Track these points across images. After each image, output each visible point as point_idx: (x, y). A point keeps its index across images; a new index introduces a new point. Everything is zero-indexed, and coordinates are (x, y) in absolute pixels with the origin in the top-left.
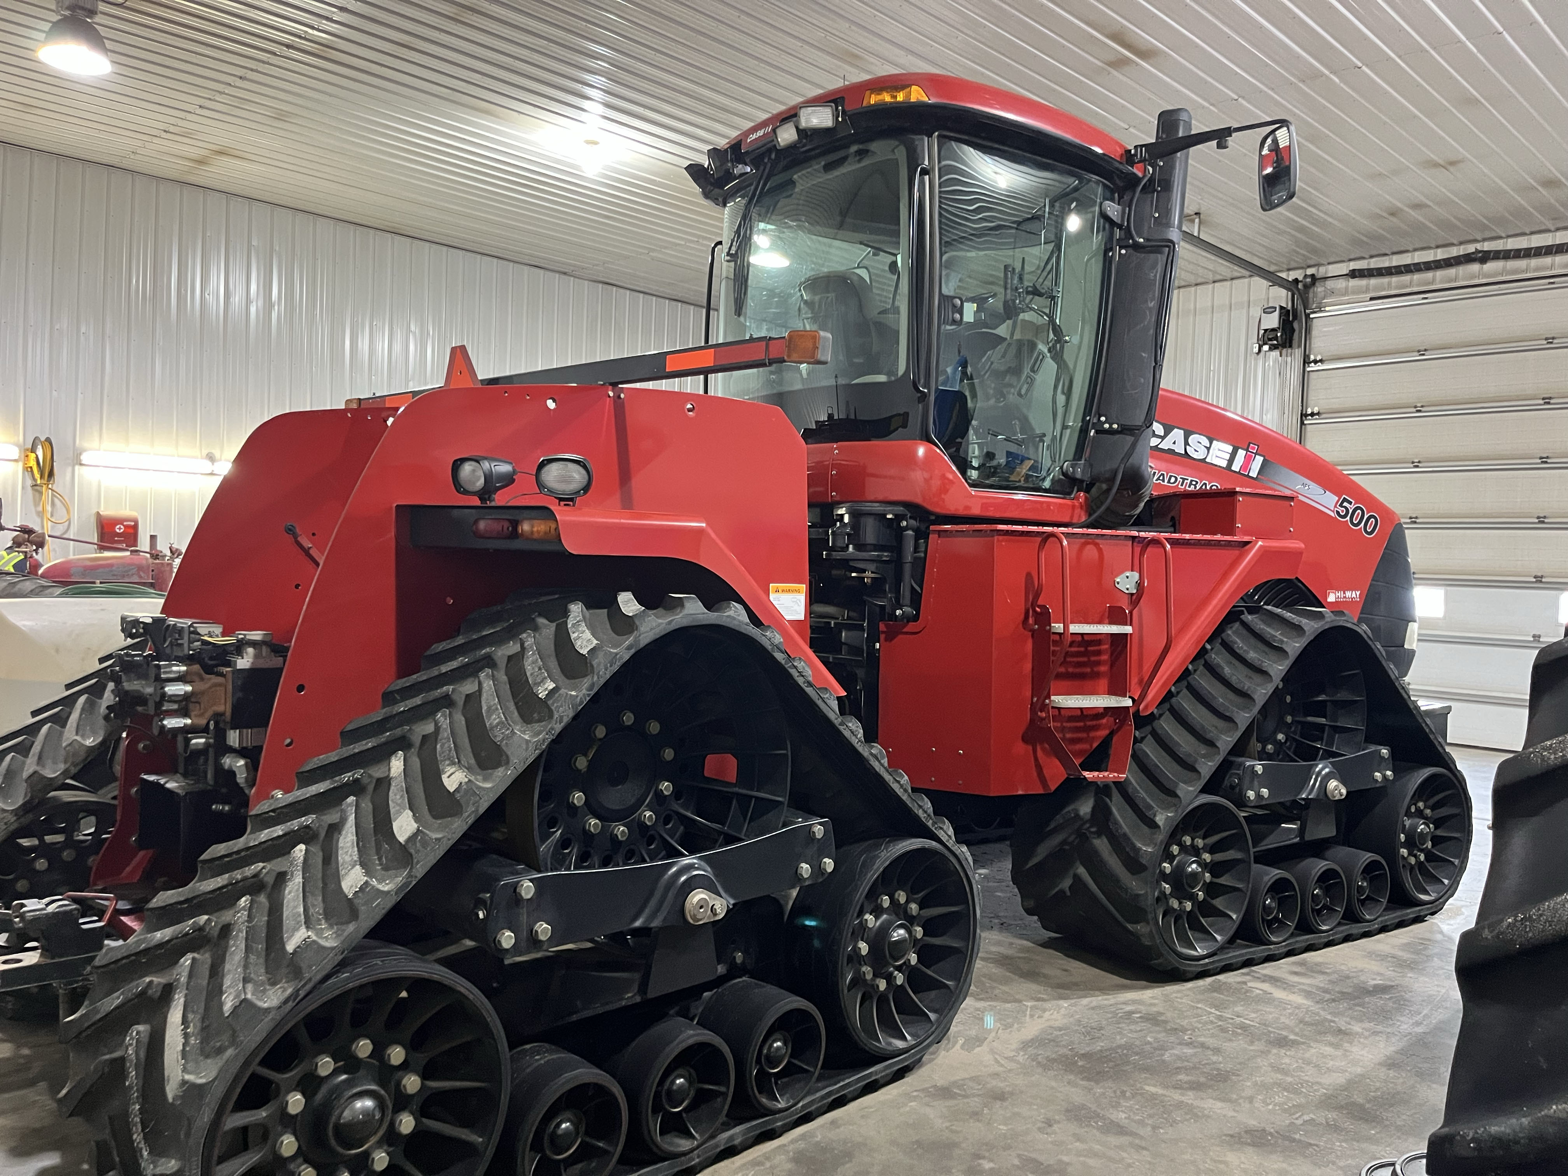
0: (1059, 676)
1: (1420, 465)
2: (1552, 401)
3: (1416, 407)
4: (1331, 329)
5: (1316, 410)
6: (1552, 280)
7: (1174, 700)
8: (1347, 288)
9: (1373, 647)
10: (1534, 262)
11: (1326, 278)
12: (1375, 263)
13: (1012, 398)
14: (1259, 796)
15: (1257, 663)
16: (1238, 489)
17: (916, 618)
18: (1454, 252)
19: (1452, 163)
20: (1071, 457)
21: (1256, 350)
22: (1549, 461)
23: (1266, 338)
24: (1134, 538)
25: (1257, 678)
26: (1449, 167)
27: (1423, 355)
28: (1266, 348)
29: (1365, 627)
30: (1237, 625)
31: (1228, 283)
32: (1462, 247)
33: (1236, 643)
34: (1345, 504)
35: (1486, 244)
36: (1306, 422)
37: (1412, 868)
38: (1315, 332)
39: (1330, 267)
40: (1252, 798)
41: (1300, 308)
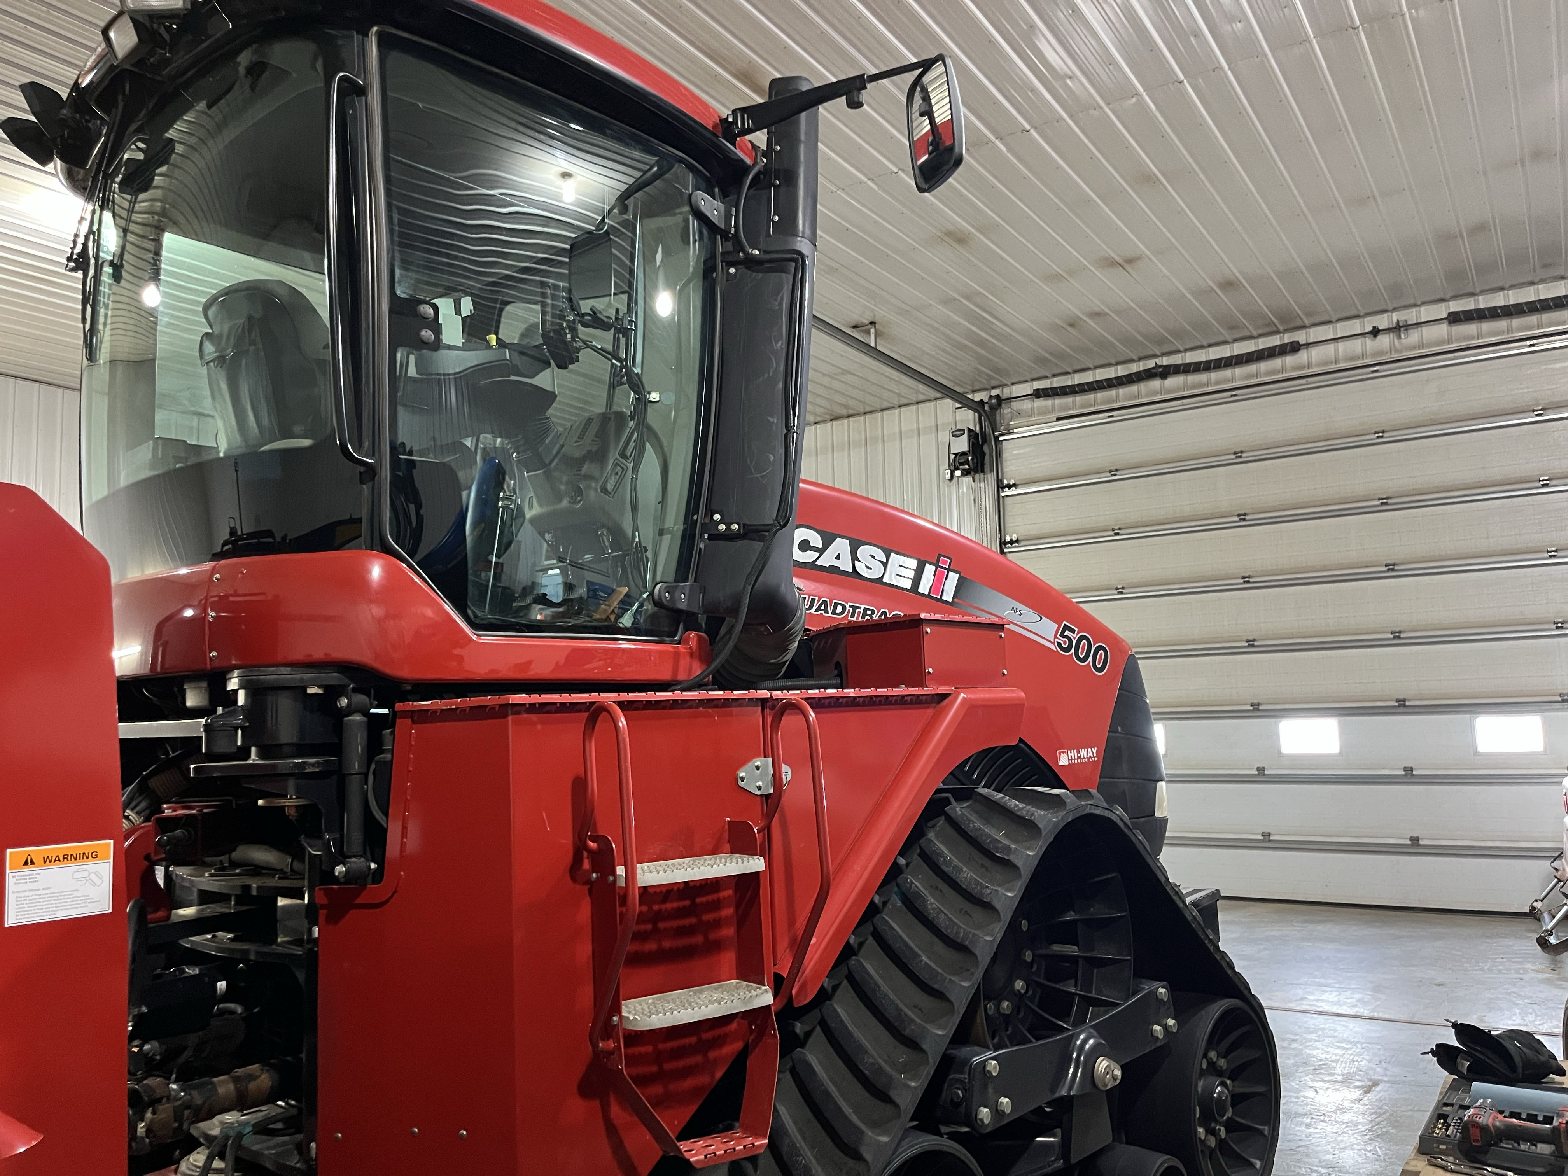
0: (636, 960)
1: (1124, 591)
2: (1247, 518)
3: (1113, 530)
4: (1021, 451)
5: (1014, 537)
6: (1234, 393)
7: (853, 961)
8: (1032, 409)
9: (1133, 838)
10: (1214, 375)
11: (1011, 399)
12: (1057, 382)
13: (592, 495)
14: (997, 1112)
15: (975, 890)
16: (923, 616)
17: (378, 875)
18: (1134, 368)
19: (1130, 261)
20: (671, 577)
21: (948, 476)
22: (1251, 580)
23: (957, 464)
24: (763, 701)
25: (978, 914)
26: (1127, 266)
27: (1115, 475)
28: (958, 473)
29: (1120, 811)
30: (941, 821)
31: (914, 407)
32: (1141, 363)
33: (941, 854)
34: (1067, 633)
35: (1165, 359)
36: (1005, 550)
37: (1212, 1151)
38: (1006, 455)
39: (1014, 387)
40: (986, 1121)
41: (988, 430)
